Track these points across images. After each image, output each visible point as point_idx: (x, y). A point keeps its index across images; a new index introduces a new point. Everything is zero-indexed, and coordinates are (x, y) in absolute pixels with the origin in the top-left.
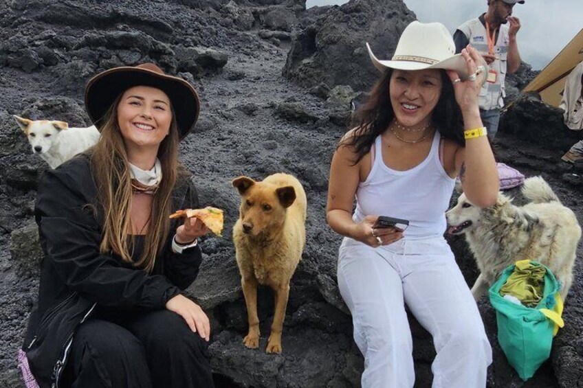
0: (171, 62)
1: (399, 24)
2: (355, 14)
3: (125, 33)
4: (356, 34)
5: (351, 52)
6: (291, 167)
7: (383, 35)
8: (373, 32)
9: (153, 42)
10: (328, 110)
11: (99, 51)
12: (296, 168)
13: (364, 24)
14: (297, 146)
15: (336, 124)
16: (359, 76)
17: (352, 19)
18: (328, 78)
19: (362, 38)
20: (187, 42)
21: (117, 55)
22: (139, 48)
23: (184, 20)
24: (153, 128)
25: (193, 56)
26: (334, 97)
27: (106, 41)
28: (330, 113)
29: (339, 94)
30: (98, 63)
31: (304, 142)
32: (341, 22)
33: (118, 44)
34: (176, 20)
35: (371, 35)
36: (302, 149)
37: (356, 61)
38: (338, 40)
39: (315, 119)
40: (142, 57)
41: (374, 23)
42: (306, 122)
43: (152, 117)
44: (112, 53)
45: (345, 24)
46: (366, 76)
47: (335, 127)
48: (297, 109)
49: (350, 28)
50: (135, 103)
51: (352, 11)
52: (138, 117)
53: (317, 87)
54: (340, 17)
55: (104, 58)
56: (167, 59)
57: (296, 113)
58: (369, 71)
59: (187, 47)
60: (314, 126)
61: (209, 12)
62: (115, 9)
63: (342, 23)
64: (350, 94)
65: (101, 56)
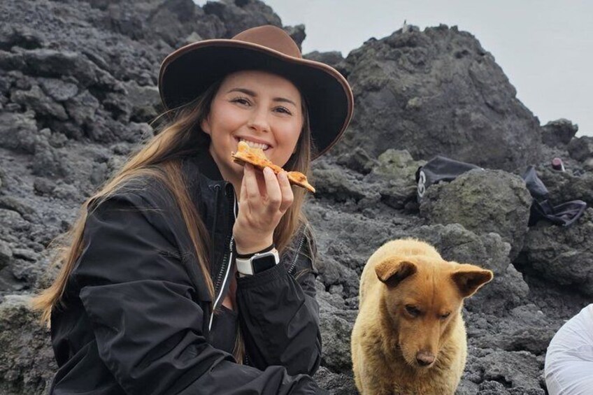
0: (123, 104)
1: (474, 66)
2: (407, 48)
3: (56, 52)
4: (411, 77)
5: (402, 104)
6: (344, 259)
7: (451, 82)
8: (436, 76)
9: (96, 71)
10: (377, 184)
11: (11, 77)
12: (352, 261)
13: (421, 64)
14: (343, 232)
15: (389, 206)
16: (413, 140)
17: (404, 56)
18: (366, 142)
19: (420, 84)
20: (143, 78)
21: (41, 86)
22: (75, 76)
23: (125, 54)
24: (269, 146)
25: (151, 101)
26: (384, 166)
27: (24, 63)
28: (382, 189)
29: (391, 162)
30: (8, 95)
31: (355, 225)
32: (387, 59)
33: (43, 68)
34: (113, 54)
35: (433, 80)
36: (353, 235)
37: (411, 118)
38: (384, 85)
39: (357, 197)
40: (79, 92)
41: (438, 63)
42: (345, 201)
43: (269, 129)
44: (33, 82)
45: (393, 63)
46: (425, 141)
47: (389, 210)
48: (332, 180)
49: (401, 68)
50: (241, 101)
51: (403, 45)
52: (244, 127)
53: (347, 155)
54: (384, 53)
55: (20, 88)
56: (115, 99)
57: (331, 185)
58: (429, 133)
59: (142, 85)
60: (357, 207)
61: (159, 47)
62: (18, 30)
63: (388, 62)
64: (409, 163)
65: (14, 85)
